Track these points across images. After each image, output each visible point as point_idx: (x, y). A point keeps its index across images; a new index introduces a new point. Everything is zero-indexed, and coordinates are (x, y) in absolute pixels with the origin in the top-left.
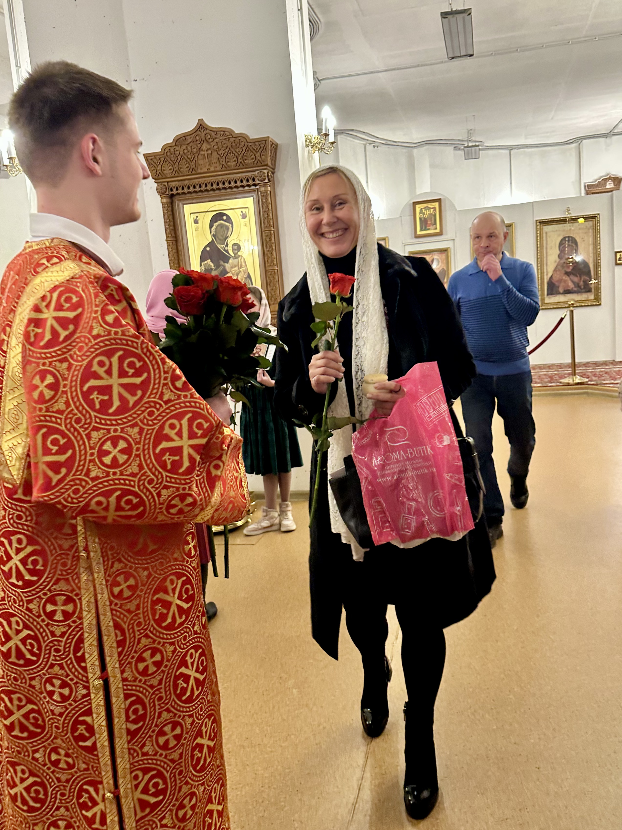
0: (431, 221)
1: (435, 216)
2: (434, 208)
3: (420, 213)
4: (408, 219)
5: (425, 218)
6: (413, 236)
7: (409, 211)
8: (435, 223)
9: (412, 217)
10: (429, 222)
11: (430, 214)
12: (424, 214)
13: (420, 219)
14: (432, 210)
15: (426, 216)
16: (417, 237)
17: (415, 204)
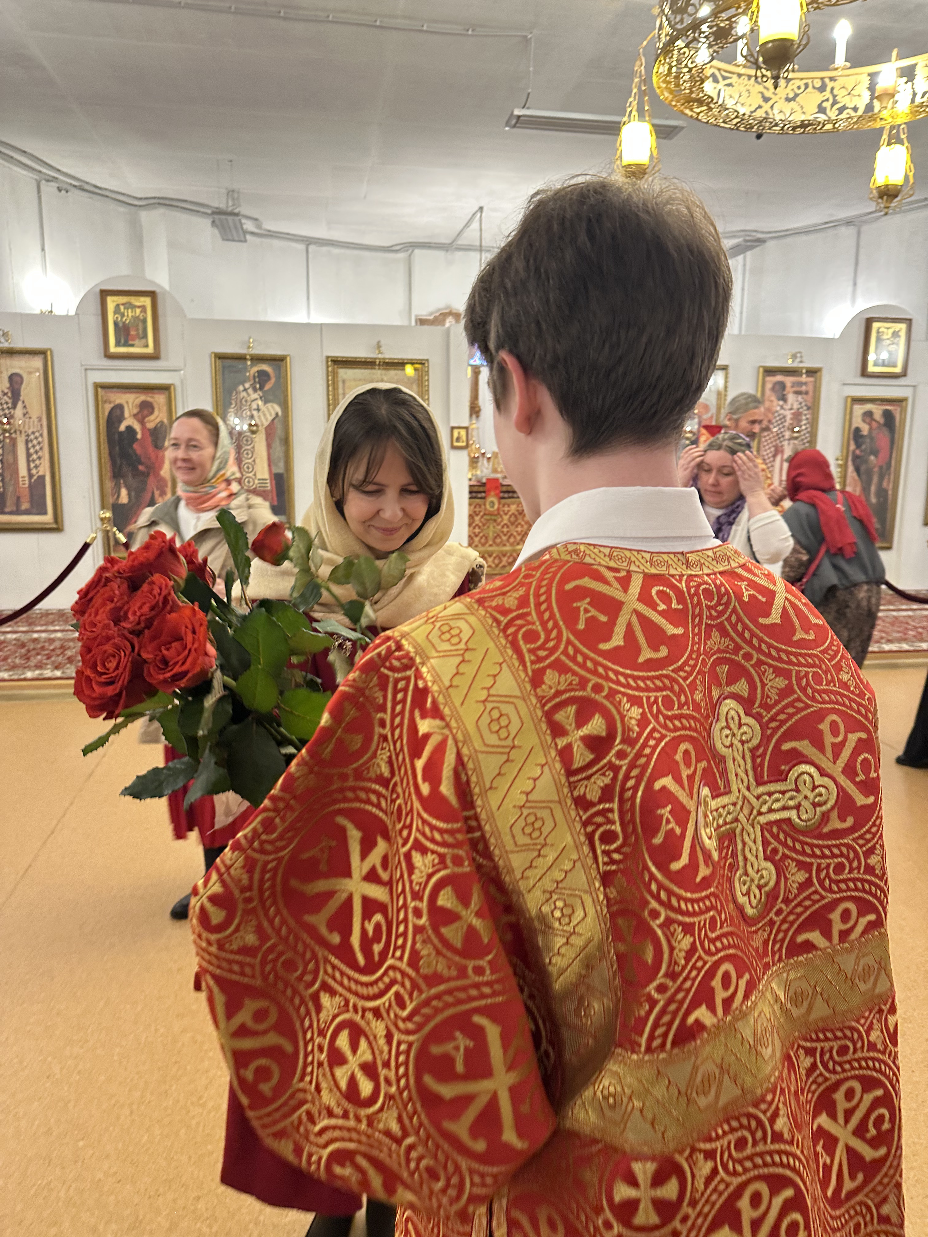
0: (137, 330)
1: (144, 321)
2: (143, 308)
3: (115, 313)
4: (93, 321)
5: (124, 323)
6: (102, 354)
7: (94, 306)
8: (145, 336)
9: (100, 318)
10: (133, 333)
11: (136, 318)
12: (123, 315)
13: (116, 324)
14: (138, 311)
15: (127, 320)
16: (109, 356)
17: (104, 294)
